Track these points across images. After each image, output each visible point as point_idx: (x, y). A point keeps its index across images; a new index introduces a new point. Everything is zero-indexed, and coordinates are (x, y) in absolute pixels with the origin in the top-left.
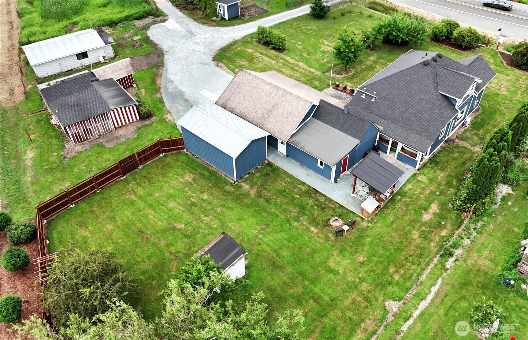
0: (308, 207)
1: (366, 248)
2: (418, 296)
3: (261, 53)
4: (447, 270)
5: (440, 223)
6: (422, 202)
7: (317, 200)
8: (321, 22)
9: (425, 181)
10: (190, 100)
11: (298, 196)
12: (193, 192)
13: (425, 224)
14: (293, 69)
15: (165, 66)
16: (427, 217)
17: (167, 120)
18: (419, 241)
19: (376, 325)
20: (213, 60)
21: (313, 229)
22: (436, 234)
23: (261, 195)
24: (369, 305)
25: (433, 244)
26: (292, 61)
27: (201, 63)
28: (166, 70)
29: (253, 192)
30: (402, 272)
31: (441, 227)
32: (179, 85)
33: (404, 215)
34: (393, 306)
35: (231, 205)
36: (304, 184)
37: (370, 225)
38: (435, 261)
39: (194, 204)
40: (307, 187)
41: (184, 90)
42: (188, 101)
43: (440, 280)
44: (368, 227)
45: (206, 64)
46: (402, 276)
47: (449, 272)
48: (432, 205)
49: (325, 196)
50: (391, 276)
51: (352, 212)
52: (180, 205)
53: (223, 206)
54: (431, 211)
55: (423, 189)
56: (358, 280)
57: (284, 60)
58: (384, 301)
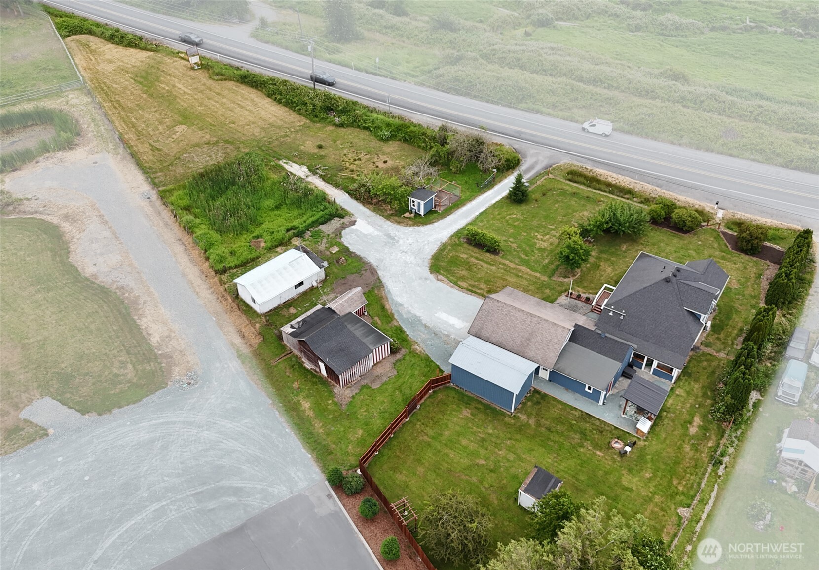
0: (588, 432)
1: (649, 466)
2: (702, 502)
3: (477, 258)
4: (719, 477)
5: (705, 434)
6: (686, 416)
7: (593, 424)
8: (524, 207)
9: (683, 394)
10: (430, 326)
11: (575, 422)
12: (477, 427)
13: (693, 437)
14: (517, 276)
15: (385, 287)
16: (693, 430)
17: (418, 352)
18: (691, 453)
19: (675, 529)
20: (431, 273)
21: (598, 453)
22: (704, 446)
23: (540, 424)
24: (665, 513)
25: (703, 455)
26: (512, 265)
27: (421, 279)
28: (389, 291)
29: (532, 422)
30: (684, 483)
31: (708, 439)
32: (410, 308)
33: (673, 431)
34: (684, 512)
35: (518, 437)
36: (576, 409)
37: (646, 443)
38: (709, 470)
39: (483, 440)
40: (580, 412)
41: (418, 314)
42: (429, 327)
43: (716, 486)
44: (645, 445)
45: (426, 279)
46: (684, 486)
47: (722, 478)
48: (695, 418)
49: (599, 419)
50: (677, 487)
51: (628, 433)
52: (472, 441)
53: (510, 439)
54: (695, 424)
55: (684, 403)
56: (650, 494)
57: (504, 264)
58: (676, 509)
